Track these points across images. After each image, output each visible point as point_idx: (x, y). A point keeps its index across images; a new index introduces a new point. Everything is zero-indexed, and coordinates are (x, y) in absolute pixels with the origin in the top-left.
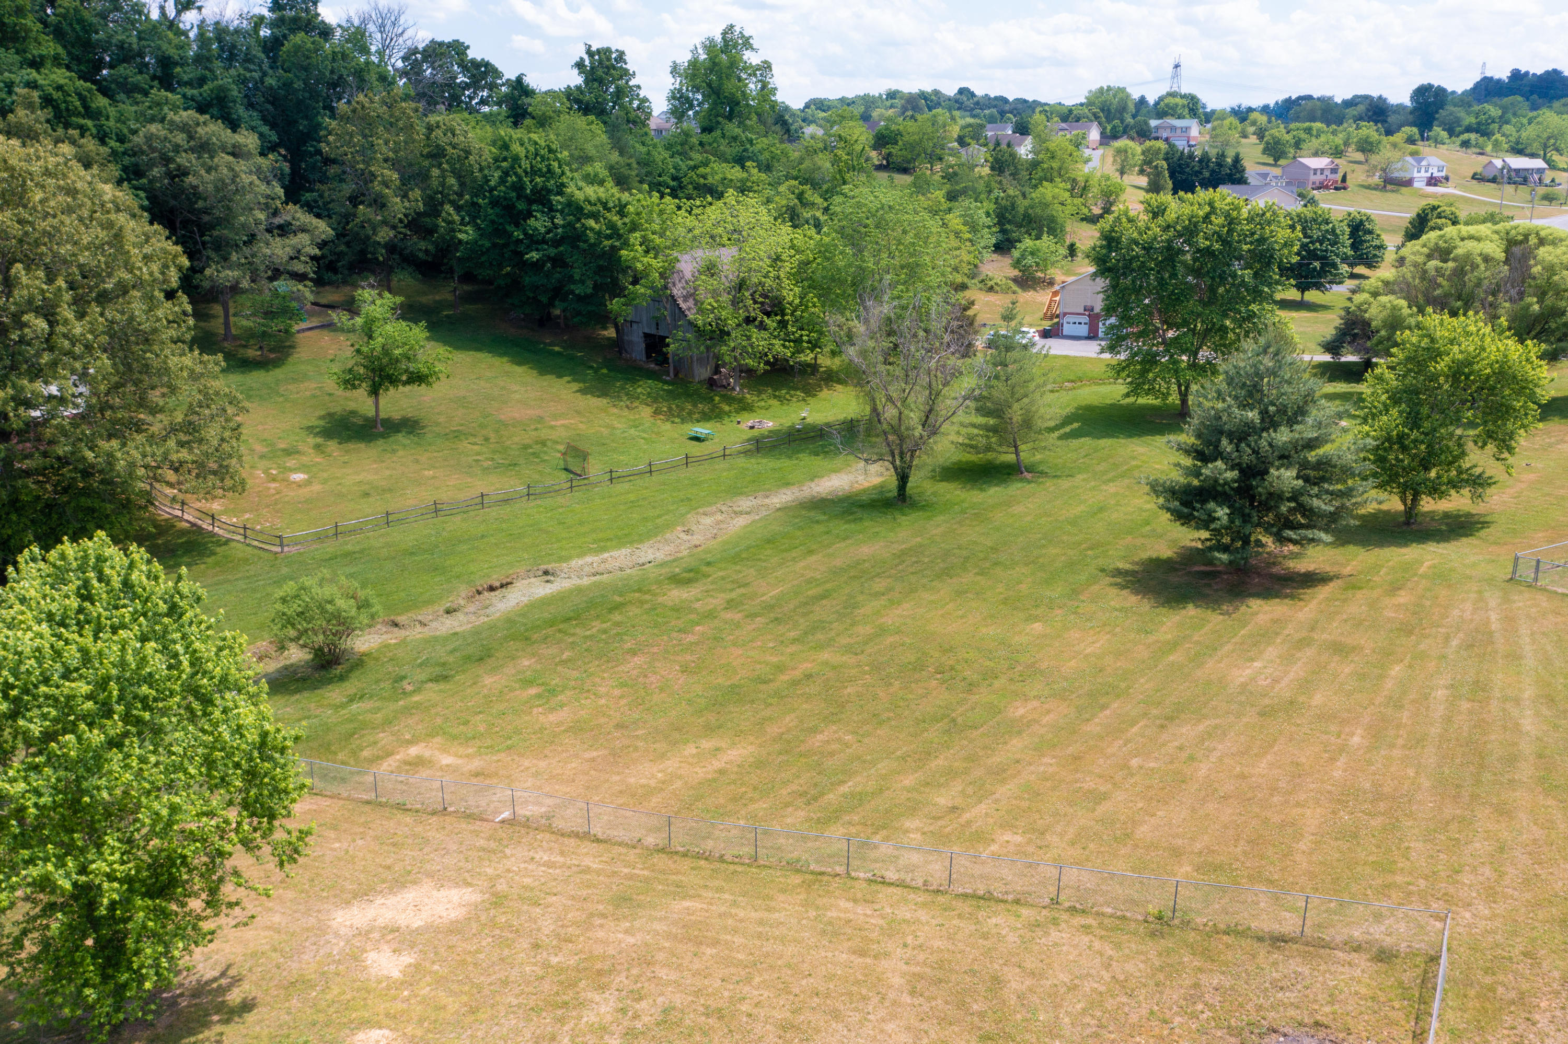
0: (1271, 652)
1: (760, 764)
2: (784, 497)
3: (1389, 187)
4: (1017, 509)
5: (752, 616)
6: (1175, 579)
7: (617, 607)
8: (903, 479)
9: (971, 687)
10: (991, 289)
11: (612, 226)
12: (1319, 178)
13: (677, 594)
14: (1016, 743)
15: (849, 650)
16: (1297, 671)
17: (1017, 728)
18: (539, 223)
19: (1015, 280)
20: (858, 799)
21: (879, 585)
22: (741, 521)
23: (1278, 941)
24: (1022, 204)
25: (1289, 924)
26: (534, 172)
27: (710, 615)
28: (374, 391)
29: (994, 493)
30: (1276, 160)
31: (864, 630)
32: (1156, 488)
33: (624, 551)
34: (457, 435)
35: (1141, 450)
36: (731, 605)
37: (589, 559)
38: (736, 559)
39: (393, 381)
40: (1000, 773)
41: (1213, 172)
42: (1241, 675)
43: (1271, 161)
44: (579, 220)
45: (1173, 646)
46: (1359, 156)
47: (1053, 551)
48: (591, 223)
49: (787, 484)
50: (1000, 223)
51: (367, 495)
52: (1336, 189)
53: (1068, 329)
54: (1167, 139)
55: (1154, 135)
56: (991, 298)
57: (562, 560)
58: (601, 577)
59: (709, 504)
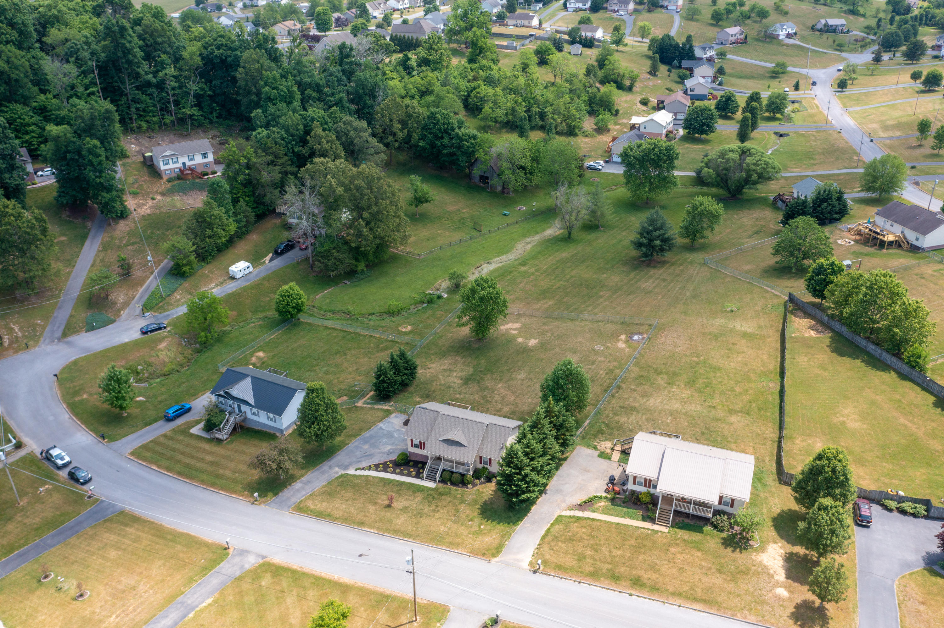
0: (651, 281)
1: (556, 304)
2: (537, 238)
3: (767, 39)
4: (600, 241)
5: (542, 273)
6: (635, 262)
7: (511, 272)
8: (570, 233)
9: (592, 289)
10: (587, 136)
11: (472, 144)
12: (734, 38)
13: (523, 268)
14: (601, 300)
15: (565, 281)
16: (654, 285)
17: (601, 297)
18: (446, 141)
19: (595, 130)
20: (576, 309)
21: (569, 265)
22: (529, 246)
23: (637, 324)
25: (639, 322)
26: (444, 124)
27: (533, 274)
28: (417, 206)
29: (593, 236)
30: (717, 23)
31: (568, 277)
32: (632, 242)
33: (504, 256)
34: (440, 218)
35: (633, 218)
36: (537, 271)
37: (497, 259)
38: (532, 258)
39: (422, 202)
40: (599, 305)
42: (643, 286)
43: (715, 23)
44: (461, 142)
45: (632, 280)
46: (758, 19)
47: (608, 254)
48: (466, 143)
49: (537, 233)
50: (590, 104)
51: (428, 240)
52: (741, 43)
53: (614, 159)
54: (667, 6)
55: (660, 4)
56: (587, 140)
57: (491, 259)
58: (502, 264)
59: (519, 241)
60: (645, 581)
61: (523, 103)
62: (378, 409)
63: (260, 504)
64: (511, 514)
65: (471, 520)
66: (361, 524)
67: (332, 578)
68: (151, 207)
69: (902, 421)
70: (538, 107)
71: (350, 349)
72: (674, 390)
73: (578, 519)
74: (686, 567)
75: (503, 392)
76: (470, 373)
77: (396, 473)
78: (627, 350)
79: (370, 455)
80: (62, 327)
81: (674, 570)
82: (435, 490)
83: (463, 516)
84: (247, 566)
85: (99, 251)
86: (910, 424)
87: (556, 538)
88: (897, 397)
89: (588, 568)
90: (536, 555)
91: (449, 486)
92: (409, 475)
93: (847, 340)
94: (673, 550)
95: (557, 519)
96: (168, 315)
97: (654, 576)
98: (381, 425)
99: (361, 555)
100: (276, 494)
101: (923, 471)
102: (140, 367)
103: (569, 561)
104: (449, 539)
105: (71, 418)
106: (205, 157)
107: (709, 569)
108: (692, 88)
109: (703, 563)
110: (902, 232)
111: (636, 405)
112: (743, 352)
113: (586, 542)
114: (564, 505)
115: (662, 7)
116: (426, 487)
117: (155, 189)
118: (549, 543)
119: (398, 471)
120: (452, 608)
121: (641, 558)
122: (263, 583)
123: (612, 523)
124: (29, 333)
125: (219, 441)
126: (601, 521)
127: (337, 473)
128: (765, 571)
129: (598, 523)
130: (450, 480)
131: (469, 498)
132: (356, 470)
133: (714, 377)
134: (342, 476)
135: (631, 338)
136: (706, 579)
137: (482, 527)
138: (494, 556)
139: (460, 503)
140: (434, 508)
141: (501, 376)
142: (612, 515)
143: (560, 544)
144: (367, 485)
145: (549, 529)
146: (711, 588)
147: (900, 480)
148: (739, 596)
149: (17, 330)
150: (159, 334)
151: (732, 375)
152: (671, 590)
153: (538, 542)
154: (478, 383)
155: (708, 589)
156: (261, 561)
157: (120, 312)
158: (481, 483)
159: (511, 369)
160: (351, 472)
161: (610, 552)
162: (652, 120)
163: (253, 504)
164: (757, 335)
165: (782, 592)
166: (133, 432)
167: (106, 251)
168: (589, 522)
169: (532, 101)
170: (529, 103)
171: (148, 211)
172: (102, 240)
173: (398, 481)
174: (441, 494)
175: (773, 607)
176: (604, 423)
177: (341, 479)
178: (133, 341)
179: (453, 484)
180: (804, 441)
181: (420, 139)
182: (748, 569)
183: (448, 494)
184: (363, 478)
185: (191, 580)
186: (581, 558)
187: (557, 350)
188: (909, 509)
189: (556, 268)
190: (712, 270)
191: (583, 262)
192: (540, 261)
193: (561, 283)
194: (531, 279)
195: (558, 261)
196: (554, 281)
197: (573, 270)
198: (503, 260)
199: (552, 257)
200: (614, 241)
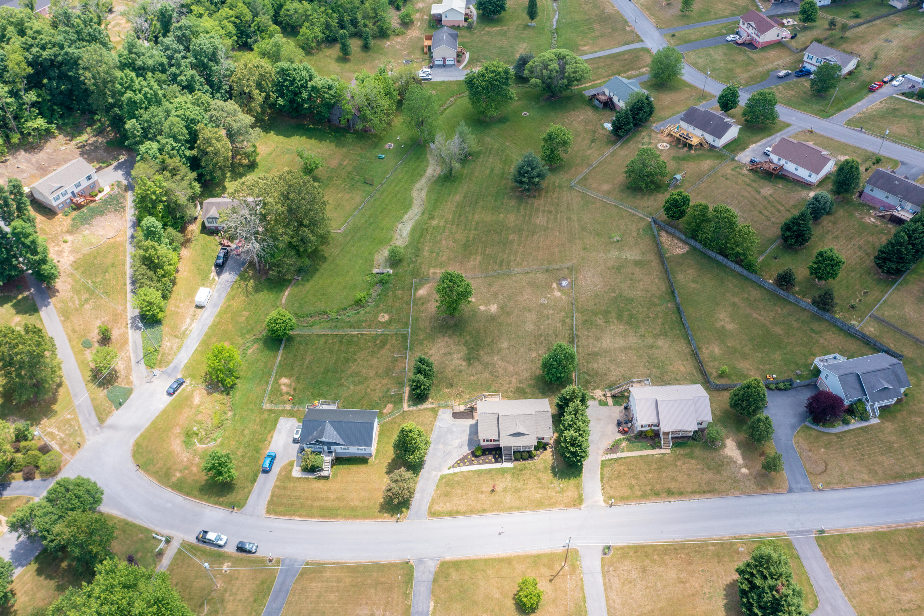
1: (483, 259)
2: (424, 182)
4: (476, 174)
5: (452, 225)
8: (450, 172)
9: (501, 234)
10: (398, 35)
11: (332, 95)
13: (434, 223)
14: (515, 246)
15: (475, 229)
16: (545, 219)
17: (513, 242)
19: (401, 24)
20: (502, 261)
22: (423, 193)
25: (558, 267)
29: (467, 168)
31: (474, 223)
33: (410, 212)
34: (330, 179)
36: (446, 222)
37: (406, 216)
38: (435, 208)
39: (313, 170)
40: (516, 252)
42: (538, 222)
44: (320, 94)
45: (525, 216)
47: (491, 189)
48: (325, 94)
51: (336, 208)
53: (436, 63)
56: (399, 39)
57: (402, 218)
58: (413, 221)
59: (412, 189)
60: (674, 490)
62: (424, 409)
63: (403, 520)
64: (573, 470)
65: (552, 483)
66: (484, 511)
67: (493, 557)
68: (71, 252)
69: (755, 315)
70: (349, 15)
71: (355, 354)
72: (612, 327)
73: (616, 460)
74: (691, 472)
75: (502, 364)
76: (466, 352)
77: (480, 464)
78: (564, 297)
79: (449, 452)
80: (93, 414)
81: (685, 477)
82: (515, 468)
83: (544, 482)
84: (433, 570)
85: (63, 322)
86: (760, 318)
87: (610, 479)
88: (746, 296)
89: (639, 493)
90: (604, 494)
91: (522, 462)
92: (490, 462)
93: (702, 252)
94: (679, 463)
95: (602, 464)
96: (175, 368)
97: (677, 485)
98: (437, 424)
99: (500, 534)
100: (408, 508)
101: (778, 353)
102: (195, 429)
103: (626, 492)
104: (547, 502)
105: (185, 499)
106: (90, 179)
107: (703, 469)
109: (698, 467)
110: (702, 135)
111: (596, 349)
112: (641, 280)
113: (628, 475)
114: (601, 452)
116: (508, 468)
117: (59, 229)
118: (607, 483)
119: (481, 461)
120: (578, 549)
121: (664, 475)
122: (454, 578)
123: (637, 457)
124: (69, 431)
125: (326, 478)
126: (630, 457)
127: (436, 476)
128: (731, 461)
129: (629, 460)
130: (522, 458)
131: (541, 466)
132: (449, 469)
133: (632, 308)
134: (442, 478)
135: (561, 284)
136: (704, 477)
137: (561, 485)
138: (581, 503)
139: (537, 473)
140: (523, 482)
141: (491, 349)
142: (633, 451)
143: (614, 482)
144: (466, 479)
145: (601, 473)
146: (709, 481)
147: (769, 364)
148: (725, 481)
149: (57, 433)
150: (183, 390)
151: (642, 303)
152: (690, 490)
153: (600, 484)
154: (478, 360)
155: (708, 483)
156: (439, 562)
157: (129, 379)
158: (541, 453)
159: (493, 339)
160: (447, 472)
161: (645, 477)
163: (397, 522)
164: (644, 261)
165: (744, 471)
166: (250, 493)
167: (68, 318)
168: (623, 460)
169: (342, 11)
170: (339, 12)
171: (72, 258)
172: (56, 308)
173: (486, 470)
174: (521, 470)
175: (744, 482)
176: (584, 372)
177: (444, 481)
178: (168, 405)
179: (524, 460)
180: (707, 348)
181: (277, 97)
182: (722, 462)
183: (525, 468)
184: (460, 475)
185: (406, 596)
186: (632, 487)
187: (516, 312)
188: (782, 387)
189: (460, 216)
190: (580, 194)
191: (476, 203)
192: (442, 210)
193: (473, 232)
194: (447, 234)
195: (457, 207)
196: (466, 232)
197: (474, 214)
198: (412, 216)
199: (449, 204)
200: (487, 172)
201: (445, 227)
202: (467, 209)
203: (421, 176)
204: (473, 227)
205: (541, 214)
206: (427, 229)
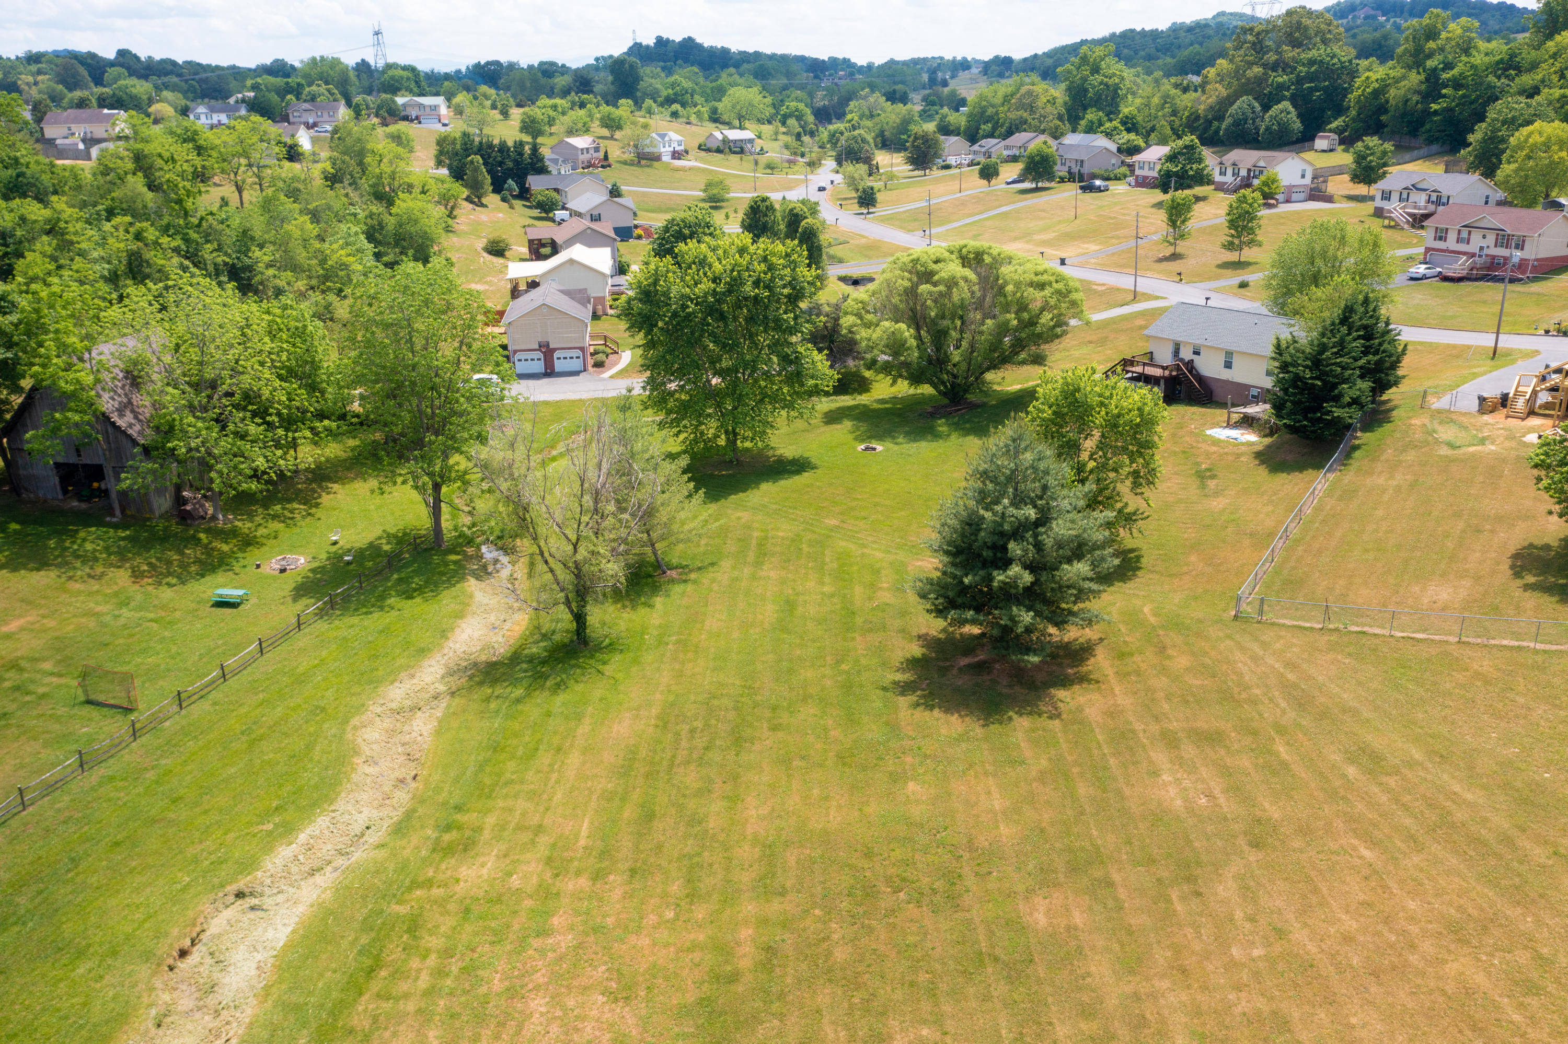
0: (1158, 758)
3: (643, 162)
5: (598, 876)
6: (959, 682)
8: (578, 620)
9: (953, 900)
12: (585, 157)
13: (472, 874)
14: (1098, 969)
15: (765, 890)
16: (1210, 777)
17: (1068, 945)
22: (422, 725)
24: (390, 222)
31: (747, 853)
36: (555, 866)
37: (283, 853)
38: (482, 790)
40: (1144, 1024)
41: (516, 161)
42: (1171, 796)
47: (808, 674)
52: (603, 167)
53: (521, 367)
54: (417, 118)
55: (403, 114)
57: (249, 865)
58: (326, 879)
59: (361, 708)
61: (165, 240)
108: (595, 213)
115: (406, 118)
162: (571, 262)
169: (194, 235)
170: (187, 240)
189: (649, 817)
190: (1323, 640)
191: (738, 741)
192: (533, 796)
193: (749, 908)
194: (566, 941)
195: (625, 771)
196: (700, 912)
197: (734, 800)
198: (326, 849)
199: (574, 759)
200: (769, 612)
201: (547, 894)
202: (690, 778)
203: (423, 652)
204: (746, 878)
205: (1160, 757)
206: (414, 926)
